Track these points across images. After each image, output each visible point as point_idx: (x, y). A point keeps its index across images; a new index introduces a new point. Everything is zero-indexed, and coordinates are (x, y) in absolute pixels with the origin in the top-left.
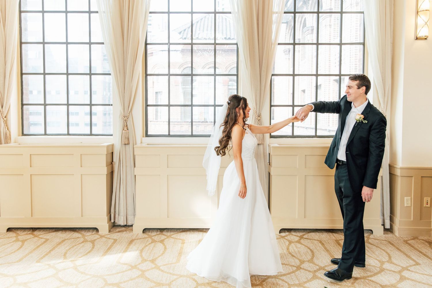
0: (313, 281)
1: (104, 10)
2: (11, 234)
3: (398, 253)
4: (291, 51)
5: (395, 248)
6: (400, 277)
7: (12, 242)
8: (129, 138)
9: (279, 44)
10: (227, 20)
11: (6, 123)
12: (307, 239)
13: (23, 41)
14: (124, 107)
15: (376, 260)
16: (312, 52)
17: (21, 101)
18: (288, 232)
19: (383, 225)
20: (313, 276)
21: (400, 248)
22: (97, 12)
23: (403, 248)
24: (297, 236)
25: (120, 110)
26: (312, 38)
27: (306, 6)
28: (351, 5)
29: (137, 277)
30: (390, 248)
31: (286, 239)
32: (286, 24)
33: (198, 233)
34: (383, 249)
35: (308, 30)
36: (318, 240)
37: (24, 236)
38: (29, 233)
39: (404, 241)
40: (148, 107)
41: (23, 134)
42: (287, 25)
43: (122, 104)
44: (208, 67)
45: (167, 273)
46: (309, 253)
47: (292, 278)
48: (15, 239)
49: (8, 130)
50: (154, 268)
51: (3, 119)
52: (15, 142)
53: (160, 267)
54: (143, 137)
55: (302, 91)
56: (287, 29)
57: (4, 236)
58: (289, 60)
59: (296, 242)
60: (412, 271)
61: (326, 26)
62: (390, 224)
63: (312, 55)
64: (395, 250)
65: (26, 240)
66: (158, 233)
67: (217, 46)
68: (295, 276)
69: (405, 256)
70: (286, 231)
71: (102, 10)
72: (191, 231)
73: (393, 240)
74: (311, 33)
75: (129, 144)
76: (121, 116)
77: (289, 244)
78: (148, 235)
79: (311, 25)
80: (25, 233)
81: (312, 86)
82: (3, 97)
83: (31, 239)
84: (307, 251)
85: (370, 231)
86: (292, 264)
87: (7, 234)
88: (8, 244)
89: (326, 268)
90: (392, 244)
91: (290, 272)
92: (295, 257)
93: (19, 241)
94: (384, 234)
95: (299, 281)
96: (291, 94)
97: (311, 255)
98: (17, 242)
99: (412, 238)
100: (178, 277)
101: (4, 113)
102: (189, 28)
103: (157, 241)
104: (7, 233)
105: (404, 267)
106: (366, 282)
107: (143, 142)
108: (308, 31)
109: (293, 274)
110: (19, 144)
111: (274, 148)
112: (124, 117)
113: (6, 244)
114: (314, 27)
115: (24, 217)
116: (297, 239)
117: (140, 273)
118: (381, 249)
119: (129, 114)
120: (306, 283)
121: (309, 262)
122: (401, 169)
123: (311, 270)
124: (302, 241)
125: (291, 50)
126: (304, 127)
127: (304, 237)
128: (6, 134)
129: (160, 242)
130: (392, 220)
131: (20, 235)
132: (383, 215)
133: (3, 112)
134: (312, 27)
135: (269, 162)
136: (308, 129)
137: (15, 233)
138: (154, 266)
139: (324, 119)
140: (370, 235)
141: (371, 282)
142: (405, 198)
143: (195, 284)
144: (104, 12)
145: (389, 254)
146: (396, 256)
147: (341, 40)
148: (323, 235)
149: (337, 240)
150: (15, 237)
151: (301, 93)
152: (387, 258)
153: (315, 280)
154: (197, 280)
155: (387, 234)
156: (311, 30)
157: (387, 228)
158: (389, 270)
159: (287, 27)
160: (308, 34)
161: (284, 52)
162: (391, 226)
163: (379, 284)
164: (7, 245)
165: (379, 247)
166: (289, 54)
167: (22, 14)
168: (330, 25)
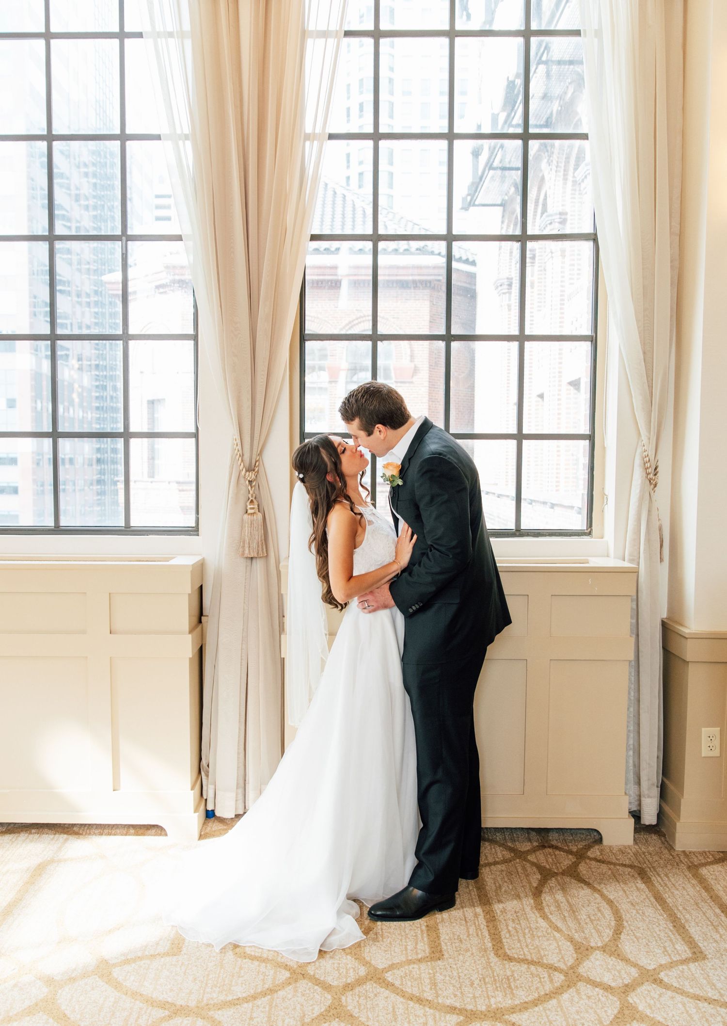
3: (652, 912)
4: (513, 285)
5: (650, 895)
6: (616, 1012)
10: (346, 198)
15: (569, 943)
16: (562, 286)
19: (636, 814)
21: (666, 895)
23: (676, 892)
27: (546, 154)
30: (636, 894)
32: (501, 208)
33: (52, 836)
34: (612, 897)
39: (688, 868)
42: (504, 211)
56: (503, 222)
58: (510, 310)
60: (667, 987)
63: (561, 296)
64: (647, 902)
69: (670, 926)
73: (655, 863)
81: (560, 381)
85: (595, 834)
90: (647, 880)
94: (635, 843)
96: (515, 404)
99: (718, 857)
105: (648, 970)
114: (566, 214)
118: (606, 898)
125: (514, 281)
126: (545, 503)
132: (639, 783)
134: (560, 214)
140: (591, 848)
142: (703, 729)
145: (619, 919)
146: (642, 924)
152: (608, 934)
156: (560, 223)
157: (647, 823)
158: (594, 981)
159: (503, 216)
161: (497, 288)
162: (661, 815)
165: (599, 891)
166: (510, 293)
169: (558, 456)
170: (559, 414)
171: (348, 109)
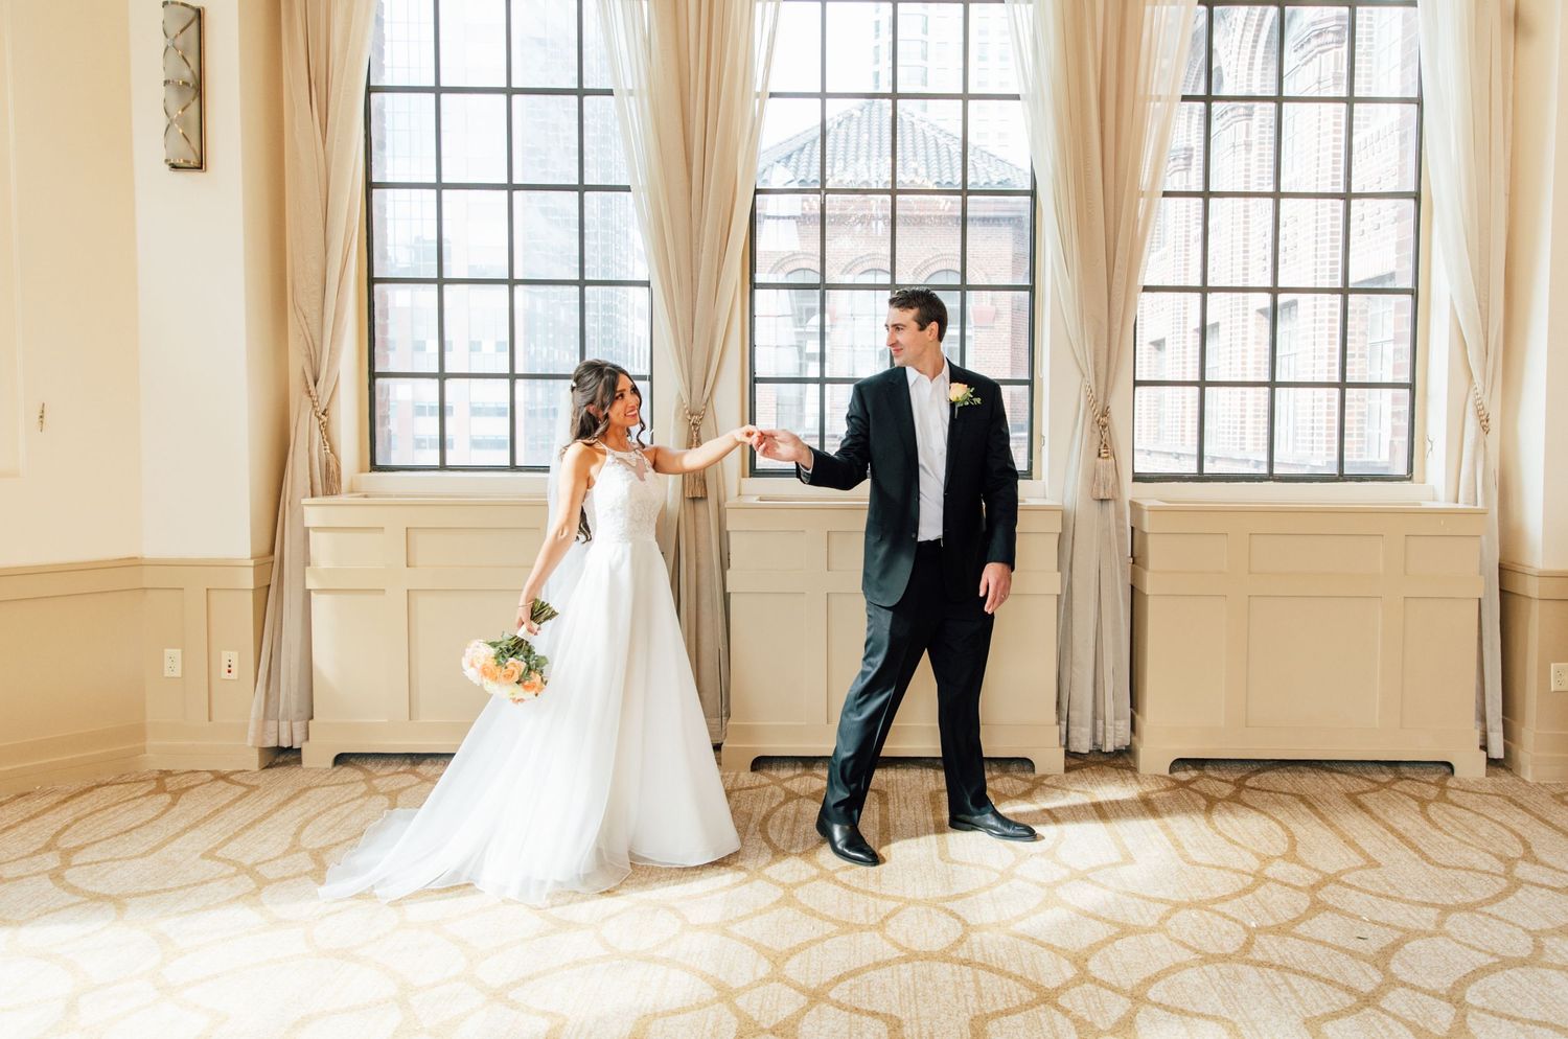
0: (1317, 919)
1: (630, 87)
2: (346, 773)
3: (1545, 832)
7: (358, 798)
8: (705, 481)
9: (1166, 194)
11: (325, 429)
12: (1259, 789)
13: (375, 179)
14: (690, 383)
15: (1488, 855)
17: (370, 365)
18: (1195, 768)
19: (1484, 748)
20: (1312, 902)
21: (1548, 818)
22: (610, 93)
24: (1227, 781)
25: (679, 394)
26: (1187, 182)
28: (1319, 83)
29: (773, 903)
30: (1519, 817)
31: (1196, 791)
35: (1174, 159)
36: (1294, 795)
37: (389, 778)
38: (401, 769)
39: (1553, 797)
40: (759, 386)
41: (374, 467)
43: (686, 375)
44: (860, 269)
45: (864, 892)
46: (1277, 834)
47: (1251, 908)
48: (363, 787)
49: (332, 452)
50: (818, 876)
51: (319, 418)
52: (352, 492)
53: (833, 872)
54: (743, 476)
55: (1152, 343)
57: (328, 778)
59: (1229, 799)
60: (1349, 887)
61: (1234, 146)
62: (1505, 744)
65: (400, 791)
66: (798, 771)
67: (969, 198)
68: (1257, 903)
70: (1190, 767)
71: (623, 87)
72: (899, 766)
73: (1518, 793)
74: (1183, 167)
75: (706, 498)
76: (682, 410)
77: (1207, 806)
78: (770, 777)
79: (1185, 144)
80: (392, 769)
81: (1185, 327)
82: (318, 349)
83: (414, 789)
84: (1269, 827)
85: (1444, 767)
86: (1236, 867)
87: (335, 773)
88: (347, 802)
89: (1343, 878)
90: (1521, 807)
91: (1237, 890)
92: (1237, 844)
93: (378, 793)
94: (1487, 776)
95: (1273, 917)
97: (1286, 839)
98: (374, 797)
100: (900, 904)
101: (320, 400)
102: (814, 141)
103: (801, 797)
104: (335, 769)
106: (1480, 921)
107: (742, 493)
108: (1176, 163)
109: (1250, 896)
110: (366, 496)
111: (1154, 510)
112: (692, 415)
113: (344, 803)
114: (1192, 149)
115: (386, 720)
116: (1228, 790)
117: (780, 892)
118: (1492, 820)
119: (706, 404)
120: (1298, 924)
121: (1285, 859)
122: (1543, 576)
123: (1300, 885)
124: (1244, 795)
126: (1169, 454)
127: (1247, 783)
128: (327, 465)
129: (814, 799)
130: (1508, 733)
131: (379, 777)
132: (1483, 718)
133: (318, 397)
134: (1186, 149)
135: (1132, 556)
136: (1181, 458)
137: (361, 769)
138: (815, 872)
139: (1229, 427)
140: (1446, 779)
141: (1494, 921)
142: (1552, 665)
143: (959, 925)
144: (631, 93)
145: (1519, 835)
146: (1543, 841)
147: (1348, 184)
148: (1306, 780)
149: (1352, 794)
150: (364, 780)
151: (1150, 349)
152: (1520, 848)
153: (1321, 915)
154: (961, 914)
155: (1496, 775)
156: (1185, 159)
157: (1496, 757)
158: (1537, 885)
160: (1175, 171)
162: (1507, 749)
163: (1520, 926)
164: (345, 805)
165: (1482, 814)
167: (374, 96)
168: (1248, 145)
169: (1184, 407)
170: (1184, 363)
171: (877, 23)
